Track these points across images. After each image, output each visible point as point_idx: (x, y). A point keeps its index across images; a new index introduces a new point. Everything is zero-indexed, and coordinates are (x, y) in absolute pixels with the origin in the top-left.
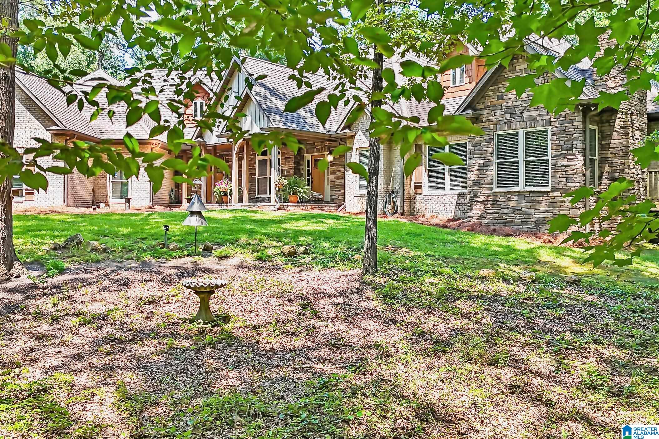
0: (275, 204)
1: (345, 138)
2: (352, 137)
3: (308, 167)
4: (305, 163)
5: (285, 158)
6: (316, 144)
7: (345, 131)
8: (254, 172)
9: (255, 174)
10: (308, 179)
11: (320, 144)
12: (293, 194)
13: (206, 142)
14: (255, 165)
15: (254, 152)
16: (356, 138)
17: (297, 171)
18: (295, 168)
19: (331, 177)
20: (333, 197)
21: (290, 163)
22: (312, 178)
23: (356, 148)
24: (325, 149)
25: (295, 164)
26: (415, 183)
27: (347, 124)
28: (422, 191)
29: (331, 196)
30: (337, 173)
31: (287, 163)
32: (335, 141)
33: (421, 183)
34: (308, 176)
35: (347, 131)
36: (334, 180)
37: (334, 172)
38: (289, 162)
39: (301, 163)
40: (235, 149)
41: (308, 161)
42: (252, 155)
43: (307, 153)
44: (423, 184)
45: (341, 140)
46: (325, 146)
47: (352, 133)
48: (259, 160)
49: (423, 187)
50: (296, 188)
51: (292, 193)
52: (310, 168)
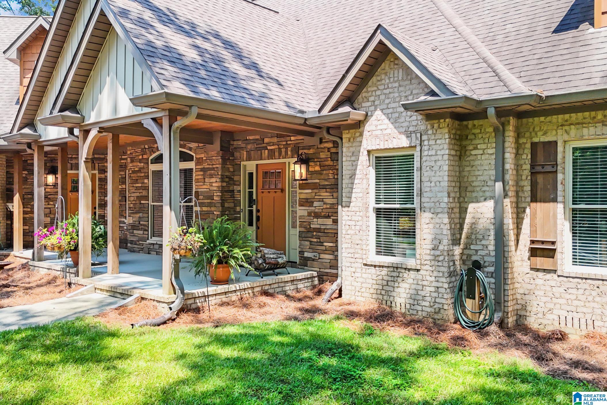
0: (173, 297)
1: (338, 128)
2: (359, 125)
3: (251, 187)
4: (243, 179)
5: (202, 170)
6: (266, 140)
7: (341, 110)
8: (144, 193)
9: (146, 198)
10: (251, 212)
11: (275, 140)
12: (219, 262)
13: (40, 136)
14: (146, 181)
15: (145, 157)
16: (368, 127)
17: (227, 195)
18: (223, 190)
19: (302, 211)
20: (306, 255)
21: (213, 180)
22: (258, 211)
23: (369, 152)
24: (286, 152)
25: (222, 182)
26: (533, 242)
27: (348, 93)
28: (555, 264)
29: (301, 252)
30: (316, 204)
31: (207, 180)
32: (311, 134)
33: (553, 243)
34: (250, 206)
35: (346, 109)
36: (307, 219)
37: (306, 202)
38: (211, 176)
39: (236, 178)
40: (84, 152)
41: (251, 174)
42: (140, 161)
43: (249, 159)
44: (558, 247)
45: (328, 132)
46: (286, 146)
47: (357, 115)
48: (153, 172)
49: (558, 255)
50: (225, 248)
51: (214, 262)
52: (254, 190)
